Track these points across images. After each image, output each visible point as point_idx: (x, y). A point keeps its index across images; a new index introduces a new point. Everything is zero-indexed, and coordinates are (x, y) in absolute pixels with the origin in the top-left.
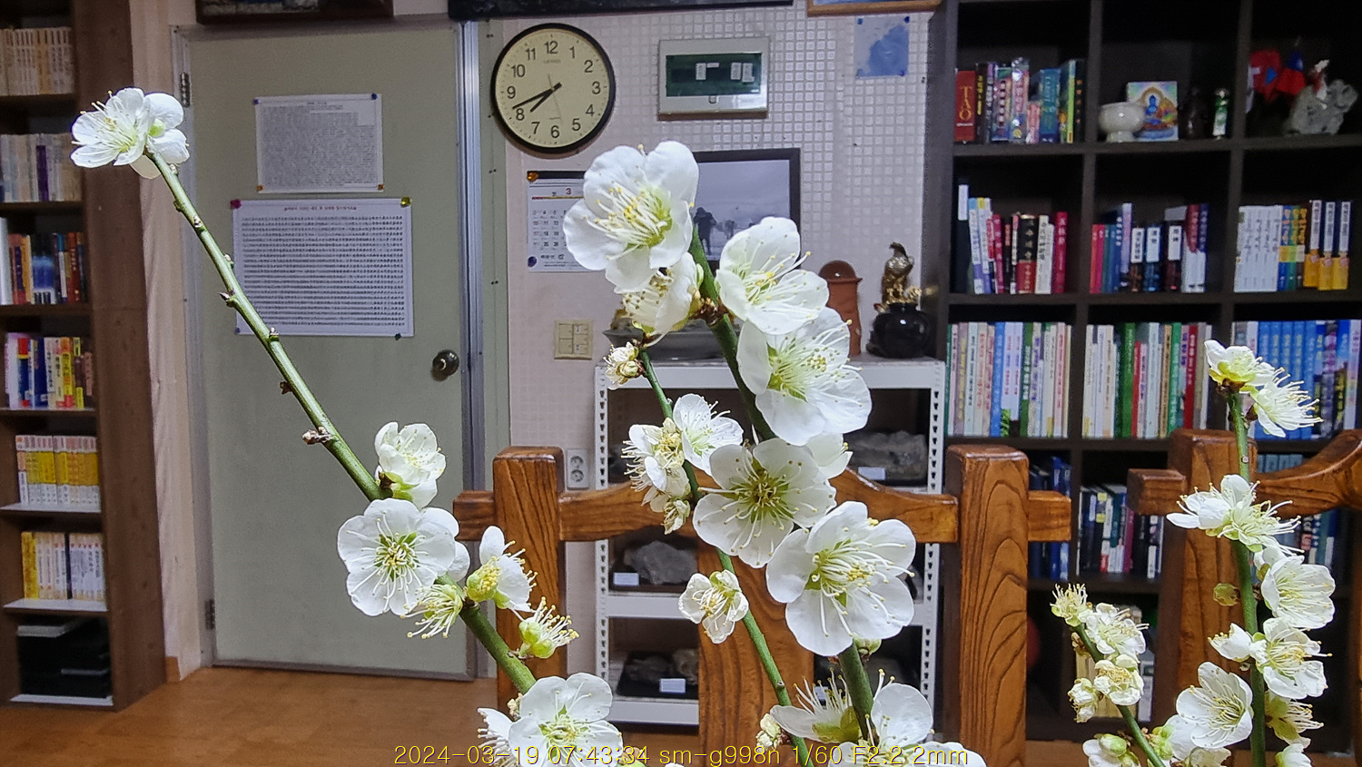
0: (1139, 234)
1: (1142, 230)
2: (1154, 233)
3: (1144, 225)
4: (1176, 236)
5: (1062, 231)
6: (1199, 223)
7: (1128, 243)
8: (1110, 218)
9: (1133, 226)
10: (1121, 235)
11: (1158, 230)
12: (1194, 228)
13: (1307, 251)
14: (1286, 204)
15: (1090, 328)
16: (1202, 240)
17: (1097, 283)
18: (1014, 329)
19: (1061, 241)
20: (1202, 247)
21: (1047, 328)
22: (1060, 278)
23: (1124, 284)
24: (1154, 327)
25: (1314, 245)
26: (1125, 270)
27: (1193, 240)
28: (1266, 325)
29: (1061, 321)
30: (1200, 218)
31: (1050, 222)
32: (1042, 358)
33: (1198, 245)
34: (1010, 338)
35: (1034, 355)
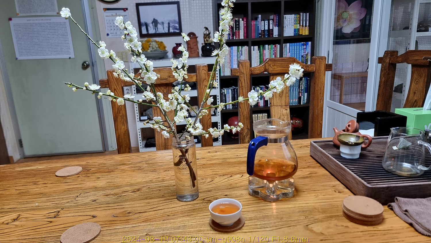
0: (263, 23)
1: (263, 22)
2: (266, 22)
3: (264, 20)
4: (271, 23)
5: (245, 23)
6: (276, 19)
7: (260, 25)
8: (256, 19)
9: (261, 21)
10: (259, 23)
11: (267, 21)
12: (275, 21)
13: (300, 26)
14: (295, 14)
15: (252, 47)
16: (277, 24)
17: (254, 36)
18: (235, 48)
19: (245, 25)
20: (277, 25)
21: (243, 48)
22: (245, 35)
23: (260, 36)
24: (267, 46)
25: (301, 24)
26: (260, 32)
27: (275, 24)
28: (291, 44)
29: (246, 46)
30: (276, 18)
31: (242, 20)
32: (242, 55)
33: (276, 25)
34: (234, 50)
35: (240, 54)
